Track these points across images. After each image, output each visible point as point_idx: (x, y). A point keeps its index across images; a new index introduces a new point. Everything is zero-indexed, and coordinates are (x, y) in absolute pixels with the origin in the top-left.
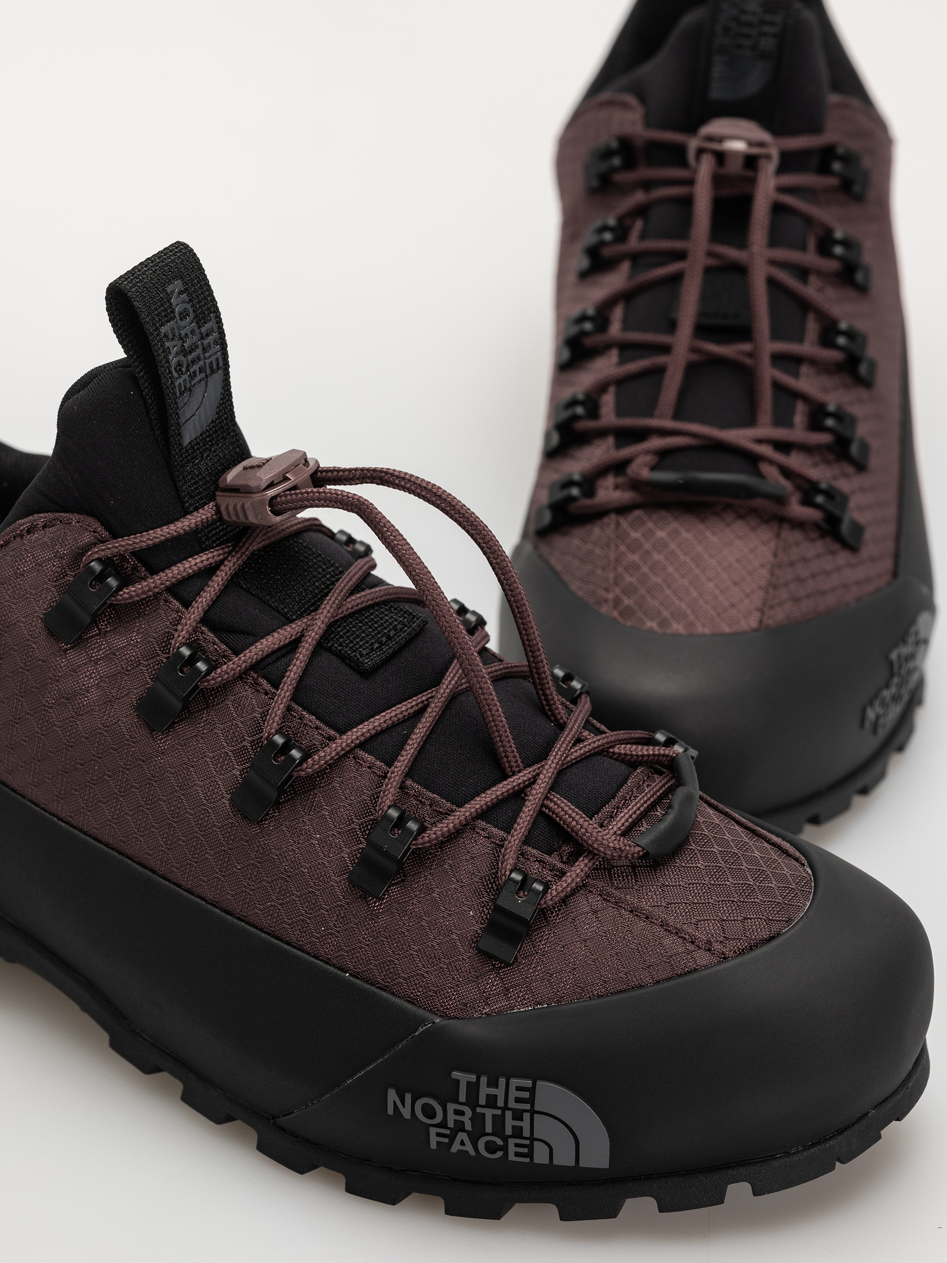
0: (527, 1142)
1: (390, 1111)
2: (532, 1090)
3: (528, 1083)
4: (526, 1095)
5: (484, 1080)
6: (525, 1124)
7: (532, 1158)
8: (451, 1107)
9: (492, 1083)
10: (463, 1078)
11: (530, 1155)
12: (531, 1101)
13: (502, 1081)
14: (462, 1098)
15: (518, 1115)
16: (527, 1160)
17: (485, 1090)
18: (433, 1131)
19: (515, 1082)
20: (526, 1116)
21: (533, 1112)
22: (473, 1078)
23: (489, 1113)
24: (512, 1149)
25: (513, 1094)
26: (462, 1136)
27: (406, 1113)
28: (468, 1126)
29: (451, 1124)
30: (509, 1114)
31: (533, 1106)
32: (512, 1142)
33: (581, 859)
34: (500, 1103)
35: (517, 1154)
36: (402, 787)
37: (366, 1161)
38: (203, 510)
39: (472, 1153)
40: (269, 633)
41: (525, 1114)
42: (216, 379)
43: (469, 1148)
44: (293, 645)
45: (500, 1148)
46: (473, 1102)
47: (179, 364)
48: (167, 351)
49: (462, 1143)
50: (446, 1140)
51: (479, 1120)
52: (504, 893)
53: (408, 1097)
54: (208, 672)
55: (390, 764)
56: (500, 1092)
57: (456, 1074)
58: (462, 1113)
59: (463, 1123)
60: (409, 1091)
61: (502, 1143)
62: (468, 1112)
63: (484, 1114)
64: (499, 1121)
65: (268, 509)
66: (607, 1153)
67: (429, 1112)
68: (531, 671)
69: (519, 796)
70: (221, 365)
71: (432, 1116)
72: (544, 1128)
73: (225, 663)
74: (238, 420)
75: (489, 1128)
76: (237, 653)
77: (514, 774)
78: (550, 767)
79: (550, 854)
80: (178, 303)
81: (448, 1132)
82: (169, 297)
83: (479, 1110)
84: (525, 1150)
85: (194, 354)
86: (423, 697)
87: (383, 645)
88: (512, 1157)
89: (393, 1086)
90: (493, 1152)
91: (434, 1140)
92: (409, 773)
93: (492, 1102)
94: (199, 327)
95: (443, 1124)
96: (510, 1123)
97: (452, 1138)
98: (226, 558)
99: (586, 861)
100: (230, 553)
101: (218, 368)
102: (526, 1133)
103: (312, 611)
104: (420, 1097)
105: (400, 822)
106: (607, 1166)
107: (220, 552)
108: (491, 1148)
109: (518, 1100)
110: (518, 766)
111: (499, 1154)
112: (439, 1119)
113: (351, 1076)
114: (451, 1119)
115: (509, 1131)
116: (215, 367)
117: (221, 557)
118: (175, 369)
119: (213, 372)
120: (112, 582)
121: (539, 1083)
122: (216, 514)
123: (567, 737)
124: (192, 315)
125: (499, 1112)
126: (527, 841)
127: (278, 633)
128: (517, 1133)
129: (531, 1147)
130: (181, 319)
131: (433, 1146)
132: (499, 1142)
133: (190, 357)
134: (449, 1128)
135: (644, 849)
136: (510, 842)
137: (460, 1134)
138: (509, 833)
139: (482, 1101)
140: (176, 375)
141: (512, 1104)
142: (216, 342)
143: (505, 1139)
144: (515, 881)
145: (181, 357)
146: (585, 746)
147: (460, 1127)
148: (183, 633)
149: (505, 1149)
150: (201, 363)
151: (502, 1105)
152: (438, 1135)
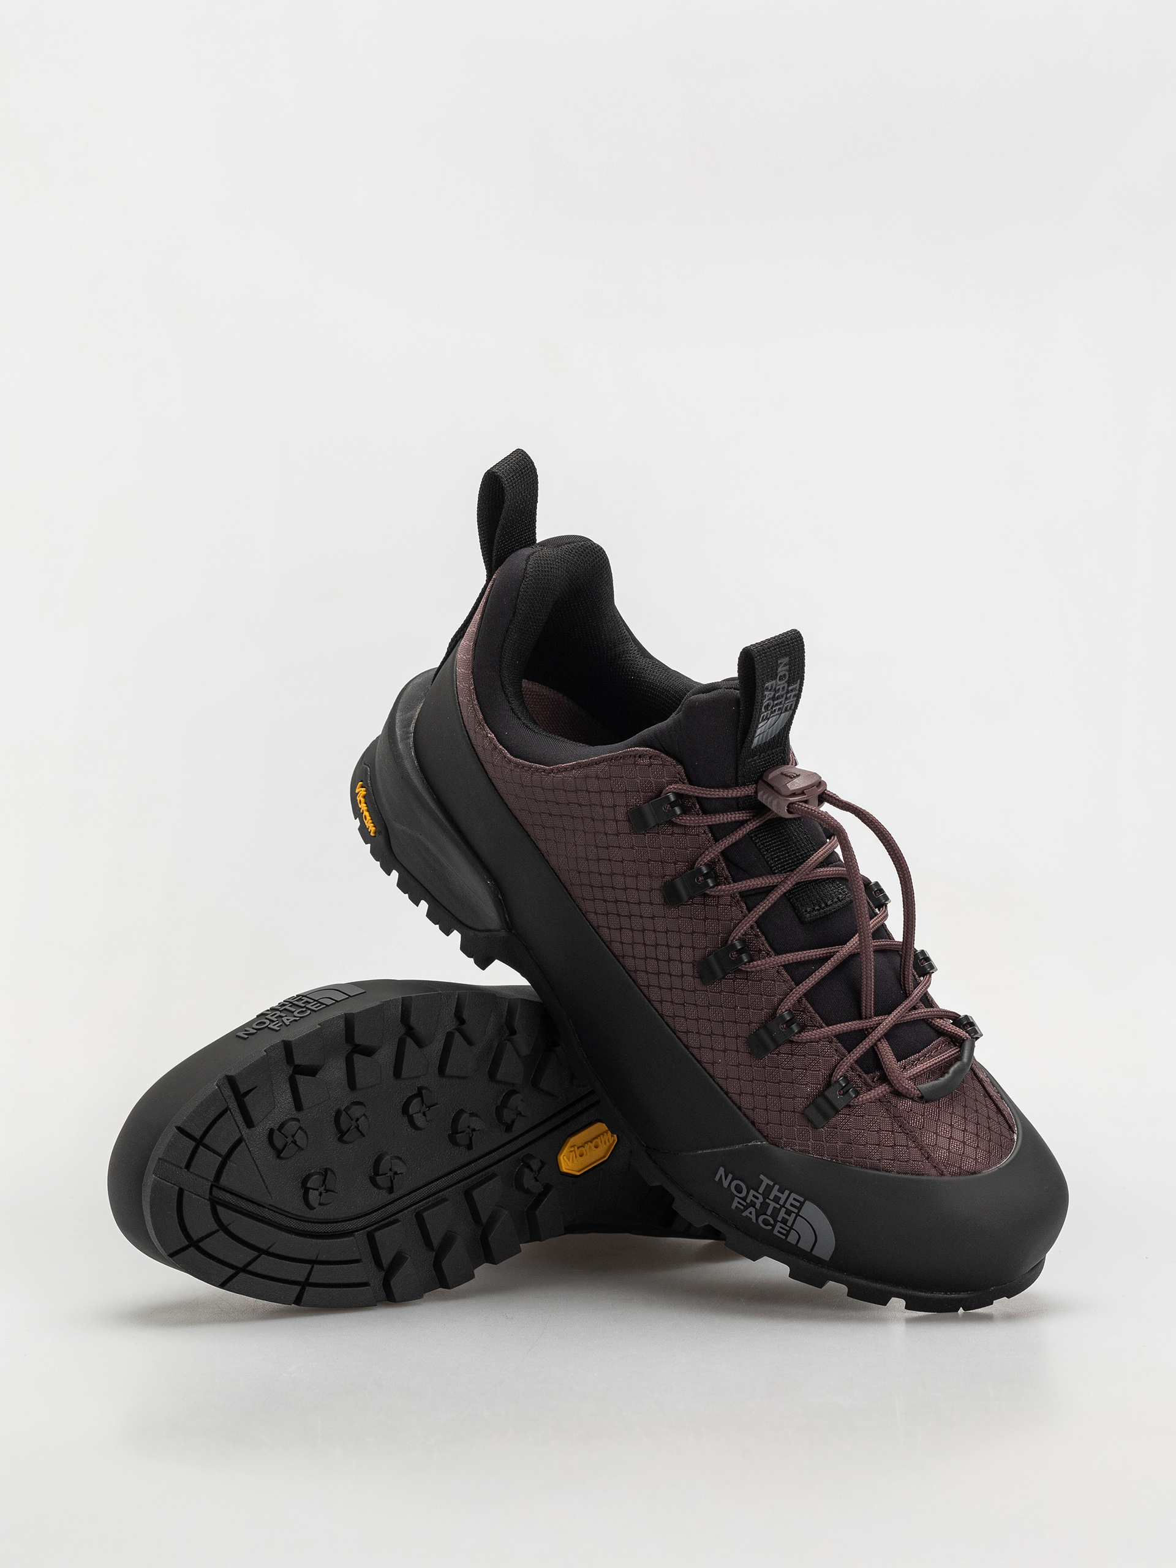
0: (788, 1229)
1: (717, 1179)
2: (802, 1204)
3: (802, 1199)
4: (798, 1204)
5: (777, 1187)
6: (791, 1219)
7: (787, 1237)
8: (752, 1192)
9: (781, 1191)
10: (766, 1181)
11: (787, 1236)
12: (799, 1209)
13: (787, 1192)
14: (761, 1191)
15: (788, 1213)
16: (784, 1237)
17: (775, 1192)
18: (737, 1199)
19: (793, 1195)
20: (793, 1215)
21: (798, 1215)
22: (771, 1183)
23: (772, 1204)
24: (777, 1228)
25: (791, 1200)
26: (752, 1209)
27: (725, 1184)
28: (758, 1206)
29: (748, 1201)
30: (783, 1210)
31: (799, 1211)
32: (779, 1224)
33: (884, 1085)
34: (781, 1202)
35: (779, 1232)
36: (799, 1001)
37: (691, 1195)
38: (748, 787)
39: (754, 1221)
40: (758, 876)
41: (793, 1214)
42: (785, 716)
43: (753, 1217)
44: (768, 890)
45: (771, 1225)
46: (766, 1195)
47: (768, 705)
48: (764, 697)
49: (751, 1213)
50: (742, 1208)
51: (765, 1205)
52: (831, 1089)
53: (730, 1176)
54: (713, 887)
55: (797, 984)
56: (783, 1197)
57: (762, 1177)
58: (757, 1198)
59: (756, 1203)
60: (731, 1173)
61: (773, 1223)
62: (761, 1199)
63: (769, 1204)
64: (776, 1211)
65: (786, 808)
66: (831, 1253)
67: (739, 1189)
68: (903, 948)
69: (863, 1034)
70: (793, 708)
71: (740, 1192)
72: (800, 1225)
73: (725, 884)
74: (790, 735)
75: (769, 1212)
76: (734, 882)
77: (866, 1018)
78: (889, 1020)
79: (867, 1073)
80: (782, 670)
81: (745, 1204)
82: (778, 666)
83: (767, 1200)
84: (785, 1232)
85: (780, 701)
86: (831, 950)
87: (821, 908)
88: (775, 1232)
89: (724, 1166)
90: (767, 1225)
91: (735, 1204)
92: (807, 995)
93: (777, 1199)
94: (788, 686)
95: (744, 1199)
96: (782, 1214)
97: (746, 1208)
98: (750, 820)
99: (887, 1088)
100: (753, 817)
101: (790, 709)
102: (789, 1224)
103: (788, 871)
104: (737, 1179)
105: (789, 1024)
106: (828, 1259)
107: (748, 815)
108: (766, 1223)
109: (792, 1205)
110: (871, 1015)
111: (769, 1227)
112: (743, 1195)
113: (702, 1149)
114: (750, 1198)
115: (779, 1219)
116: (788, 708)
117: (748, 818)
118: (765, 707)
119: (786, 710)
120: (678, 810)
121: (806, 1202)
122: (754, 793)
123: (907, 1004)
124: (787, 679)
125: (778, 1206)
126: (858, 1062)
127: (763, 879)
128: (784, 1221)
129: (789, 1232)
130: (780, 680)
131: (733, 1207)
132: (772, 1222)
133: (776, 702)
134: (747, 1203)
135: (922, 1094)
136: (847, 1059)
137: (751, 1208)
138: (849, 1053)
139: (771, 1197)
140: (763, 710)
141: (788, 1205)
142: (795, 696)
143: (776, 1221)
144: (841, 1085)
145: (771, 701)
146: (915, 1014)
147: (753, 1204)
148: (707, 857)
149: (774, 1226)
150: (781, 706)
151: (782, 1204)
152: (739, 1203)
